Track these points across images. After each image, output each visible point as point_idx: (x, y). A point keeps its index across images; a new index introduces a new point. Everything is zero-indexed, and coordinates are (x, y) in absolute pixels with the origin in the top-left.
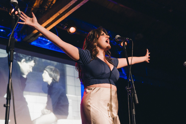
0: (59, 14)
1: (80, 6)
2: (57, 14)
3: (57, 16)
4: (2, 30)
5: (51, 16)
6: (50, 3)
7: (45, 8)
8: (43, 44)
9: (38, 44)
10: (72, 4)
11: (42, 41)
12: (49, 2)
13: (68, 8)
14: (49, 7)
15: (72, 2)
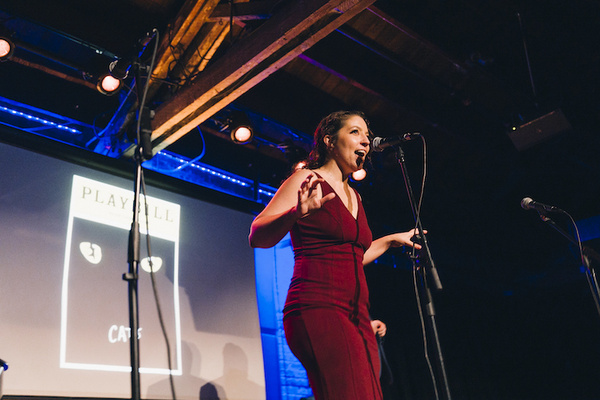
0: (215, 93)
1: (267, 75)
2: (212, 93)
3: (209, 98)
4: (74, 131)
5: (196, 97)
6: (191, 70)
7: (180, 80)
8: (167, 169)
9: (155, 168)
10: (249, 68)
11: (166, 163)
12: (190, 66)
13: (238, 78)
14: (188, 79)
15: (250, 63)
